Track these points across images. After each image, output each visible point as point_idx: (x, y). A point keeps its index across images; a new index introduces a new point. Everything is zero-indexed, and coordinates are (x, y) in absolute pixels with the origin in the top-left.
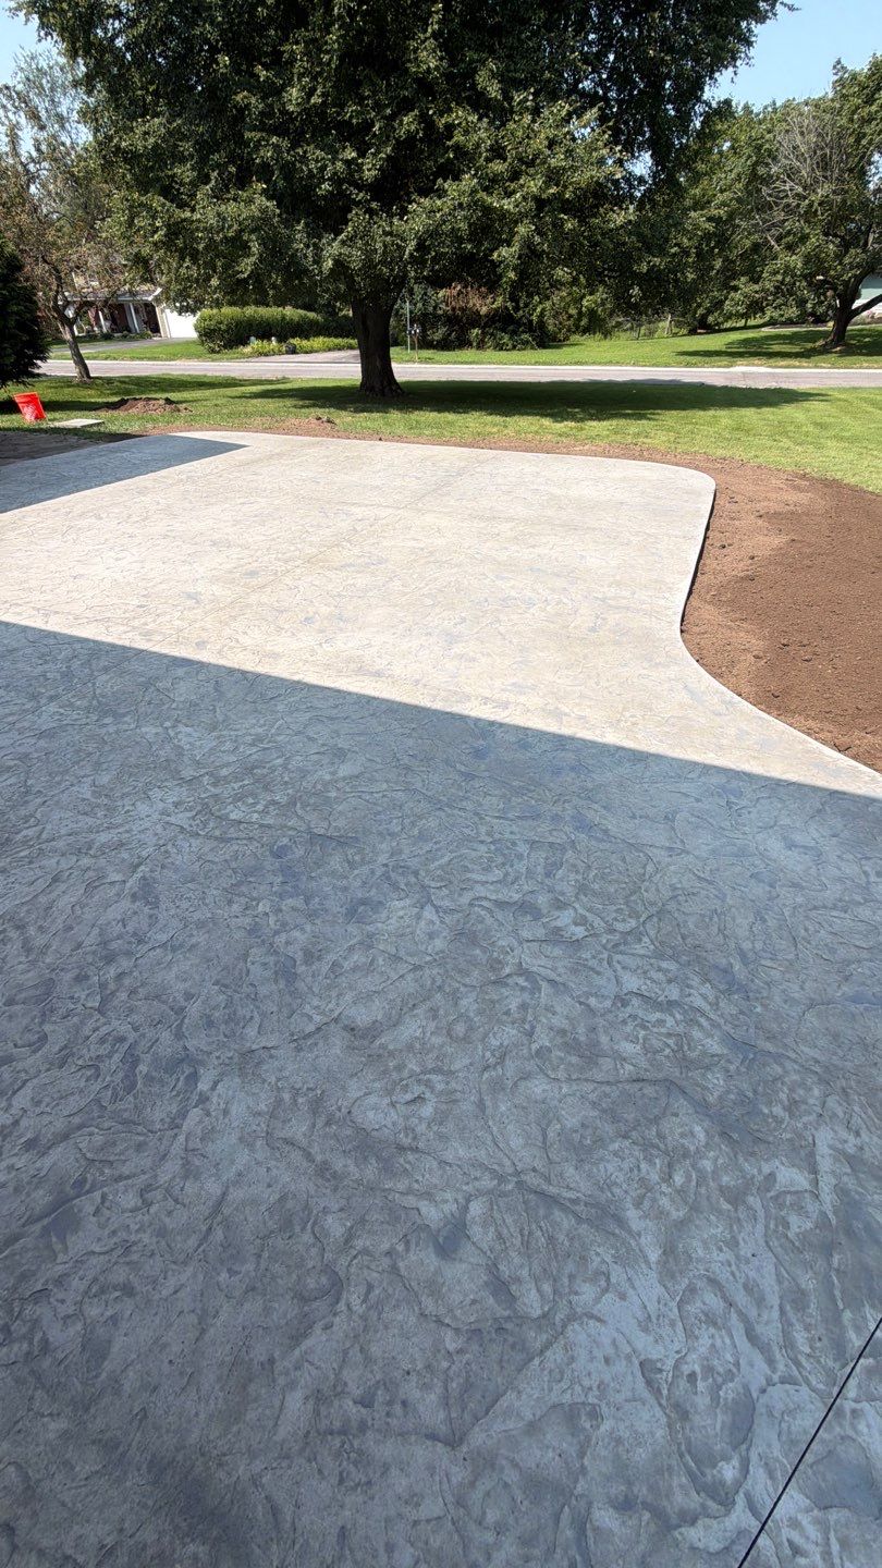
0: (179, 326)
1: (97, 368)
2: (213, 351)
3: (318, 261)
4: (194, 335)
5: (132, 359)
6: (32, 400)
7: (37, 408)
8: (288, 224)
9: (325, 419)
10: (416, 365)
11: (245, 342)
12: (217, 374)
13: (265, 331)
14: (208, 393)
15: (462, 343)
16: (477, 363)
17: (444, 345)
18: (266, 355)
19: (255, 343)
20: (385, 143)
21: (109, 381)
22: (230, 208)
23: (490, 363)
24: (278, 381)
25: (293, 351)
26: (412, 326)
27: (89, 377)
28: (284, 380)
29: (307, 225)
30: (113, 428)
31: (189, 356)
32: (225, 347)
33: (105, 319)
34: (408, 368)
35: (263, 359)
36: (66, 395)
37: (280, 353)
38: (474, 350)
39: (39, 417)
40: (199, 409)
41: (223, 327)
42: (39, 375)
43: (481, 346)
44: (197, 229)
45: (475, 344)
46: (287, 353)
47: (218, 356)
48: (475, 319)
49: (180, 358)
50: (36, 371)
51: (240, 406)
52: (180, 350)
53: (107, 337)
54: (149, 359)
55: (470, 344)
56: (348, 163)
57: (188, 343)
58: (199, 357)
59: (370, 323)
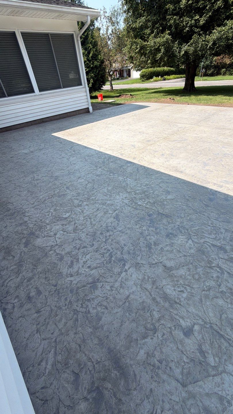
0: (136, 74)
1: (115, 87)
2: (143, 81)
3: (179, 52)
4: (139, 77)
5: (123, 84)
6: (101, 95)
7: (102, 98)
8: (173, 42)
9: (172, 99)
10: (201, 82)
11: (152, 78)
12: (143, 87)
13: (157, 74)
14: (140, 92)
15: (218, 74)
16: (222, 80)
17: (212, 75)
18: (157, 81)
19: (155, 78)
20: (210, 12)
21: (117, 90)
22: (158, 40)
23: (226, 80)
24: (159, 88)
25: (165, 80)
26: (202, 69)
27: (113, 89)
28: (161, 88)
29: (179, 42)
30: (118, 102)
31: (137, 83)
32: (146, 80)
33: (118, 74)
34: (199, 83)
35: (156, 82)
36: (107, 94)
37: (161, 80)
38: (221, 76)
39: (102, 100)
40: (138, 97)
41: (147, 74)
42: (103, 89)
43: (224, 74)
44: (148, 47)
45: (222, 74)
46: (163, 80)
47: (144, 82)
48: (224, 66)
49: (134, 83)
50: (102, 88)
51: (148, 96)
52: (136, 81)
53: (118, 79)
54: (127, 84)
55: (220, 74)
56: (196, 20)
57: (137, 79)
58: (139, 83)
59: (191, 69)
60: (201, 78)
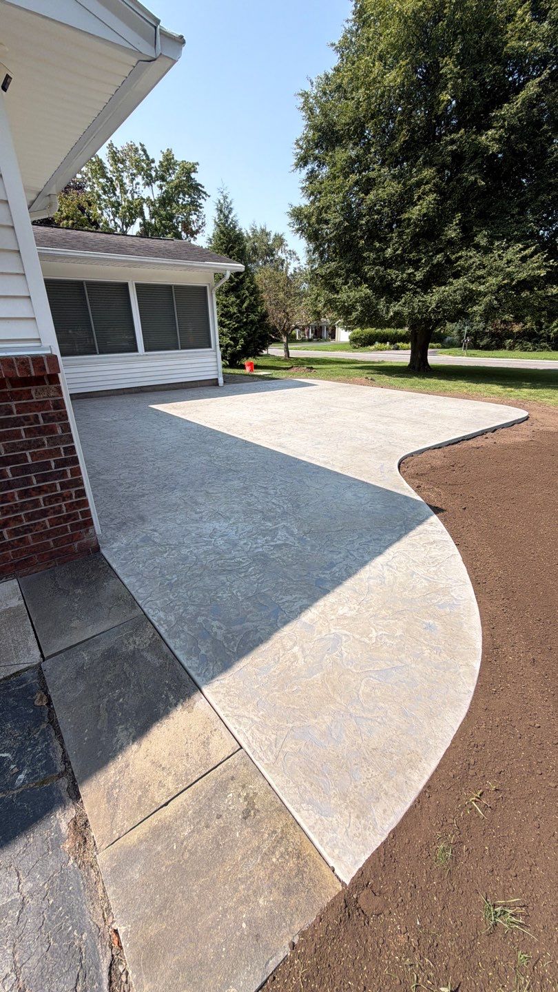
0: (343, 335)
1: (293, 353)
2: (355, 348)
4: (348, 340)
5: (316, 350)
6: (251, 364)
7: (252, 368)
10: (464, 357)
11: (371, 343)
12: (350, 358)
13: (386, 339)
15: (499, 347)
16: (506, 359)
17: (487, 348)
18: (381, 350)
19: (377, 344)
21: (297, 359)
23: (514, 358)
24: (379, 362)
25: (397, 349)
27: (288, 356)
28: (383, 362)
31: (342, 350)
32: (361, 346)
33: (312, 333)
35: (379, 352)
36: (270, 363)
37: (389, 349)
38: (506, 351)
39: (251, 370)
40: (323, 372)
41: (364, 337)
42: (262, 356)
43: (511, 348)
45: (507, 348)
46: (393, 349)
47: (356, 350)
48: (510, 335)
49: (337, 351)
50: (262, 354)
51: (346, 371)
52: (342, 347)
53: (310, 340)
54: (323, 350)
55: (504, 347)
57: (346, 344)
58: (346, 350)
60: (465, 352)
